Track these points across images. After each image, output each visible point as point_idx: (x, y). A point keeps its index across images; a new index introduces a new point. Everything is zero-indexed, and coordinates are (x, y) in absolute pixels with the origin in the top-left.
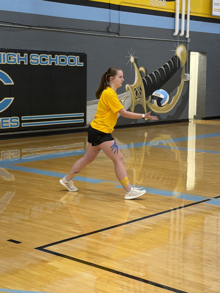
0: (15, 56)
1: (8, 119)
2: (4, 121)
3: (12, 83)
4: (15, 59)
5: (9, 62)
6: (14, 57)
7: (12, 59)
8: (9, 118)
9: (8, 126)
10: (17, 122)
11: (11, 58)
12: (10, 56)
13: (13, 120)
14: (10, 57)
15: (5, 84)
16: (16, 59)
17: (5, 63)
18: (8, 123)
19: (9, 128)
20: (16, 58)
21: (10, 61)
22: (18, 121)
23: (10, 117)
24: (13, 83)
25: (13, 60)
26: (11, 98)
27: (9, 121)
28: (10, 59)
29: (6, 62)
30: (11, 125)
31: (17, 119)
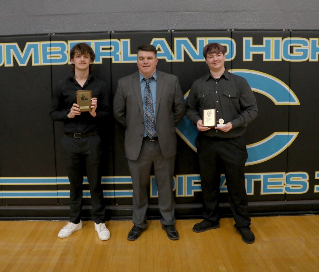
0: (305, 44)
1: (282, 176)
2: (269, 180)
3: (294, 101)
4: (305, 51)
5: (290, 58)
6: (303, 47)
7: (297, 50)
8: (284, 173)
9: (281, 190)
10: (304, 184)
11: (295, 48)
12: (292, 45)
13: (292, 179)
14: (292, 48)
15: (277, 103)
16: (307, 50)
17: (280, 60)
18: (281, 183)
19: (283, 193)
20: (309, 47)
21: (292, 55)
22: (306, 180)
23: (287, 172)
24: (297, 102)
25: (301, 54)
26: (291, 134)
27: (283, 180)
28: (292, 52)
29: (282, 57)
30: (287, 189)
31: (304, 177)
